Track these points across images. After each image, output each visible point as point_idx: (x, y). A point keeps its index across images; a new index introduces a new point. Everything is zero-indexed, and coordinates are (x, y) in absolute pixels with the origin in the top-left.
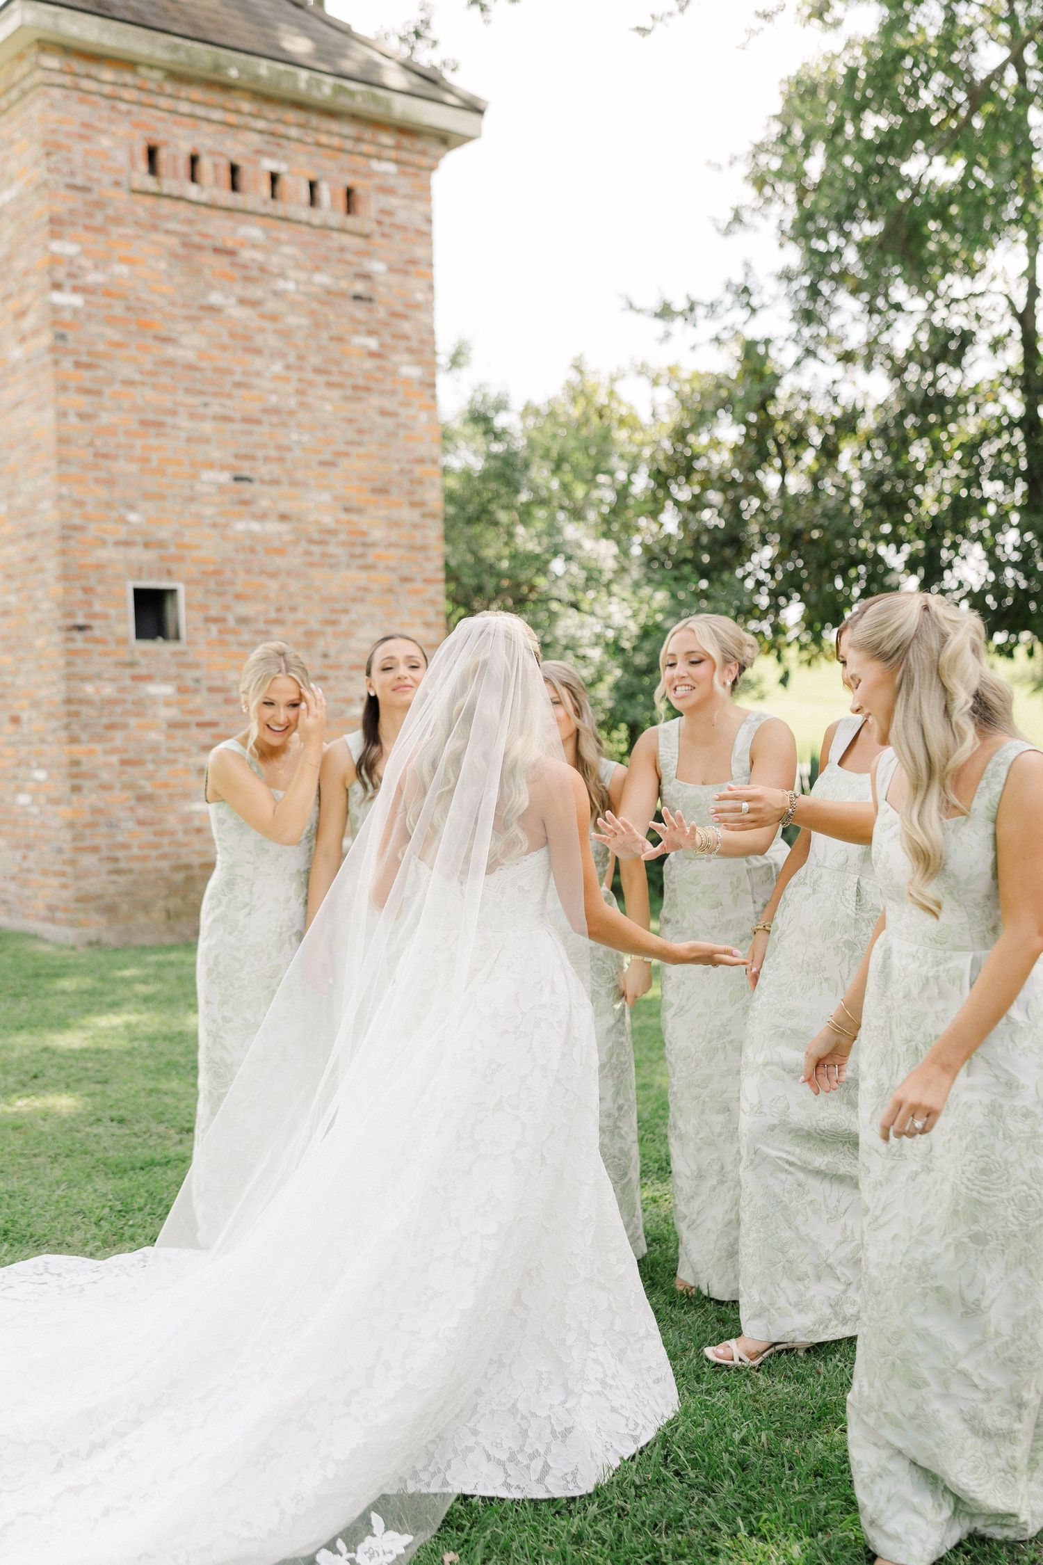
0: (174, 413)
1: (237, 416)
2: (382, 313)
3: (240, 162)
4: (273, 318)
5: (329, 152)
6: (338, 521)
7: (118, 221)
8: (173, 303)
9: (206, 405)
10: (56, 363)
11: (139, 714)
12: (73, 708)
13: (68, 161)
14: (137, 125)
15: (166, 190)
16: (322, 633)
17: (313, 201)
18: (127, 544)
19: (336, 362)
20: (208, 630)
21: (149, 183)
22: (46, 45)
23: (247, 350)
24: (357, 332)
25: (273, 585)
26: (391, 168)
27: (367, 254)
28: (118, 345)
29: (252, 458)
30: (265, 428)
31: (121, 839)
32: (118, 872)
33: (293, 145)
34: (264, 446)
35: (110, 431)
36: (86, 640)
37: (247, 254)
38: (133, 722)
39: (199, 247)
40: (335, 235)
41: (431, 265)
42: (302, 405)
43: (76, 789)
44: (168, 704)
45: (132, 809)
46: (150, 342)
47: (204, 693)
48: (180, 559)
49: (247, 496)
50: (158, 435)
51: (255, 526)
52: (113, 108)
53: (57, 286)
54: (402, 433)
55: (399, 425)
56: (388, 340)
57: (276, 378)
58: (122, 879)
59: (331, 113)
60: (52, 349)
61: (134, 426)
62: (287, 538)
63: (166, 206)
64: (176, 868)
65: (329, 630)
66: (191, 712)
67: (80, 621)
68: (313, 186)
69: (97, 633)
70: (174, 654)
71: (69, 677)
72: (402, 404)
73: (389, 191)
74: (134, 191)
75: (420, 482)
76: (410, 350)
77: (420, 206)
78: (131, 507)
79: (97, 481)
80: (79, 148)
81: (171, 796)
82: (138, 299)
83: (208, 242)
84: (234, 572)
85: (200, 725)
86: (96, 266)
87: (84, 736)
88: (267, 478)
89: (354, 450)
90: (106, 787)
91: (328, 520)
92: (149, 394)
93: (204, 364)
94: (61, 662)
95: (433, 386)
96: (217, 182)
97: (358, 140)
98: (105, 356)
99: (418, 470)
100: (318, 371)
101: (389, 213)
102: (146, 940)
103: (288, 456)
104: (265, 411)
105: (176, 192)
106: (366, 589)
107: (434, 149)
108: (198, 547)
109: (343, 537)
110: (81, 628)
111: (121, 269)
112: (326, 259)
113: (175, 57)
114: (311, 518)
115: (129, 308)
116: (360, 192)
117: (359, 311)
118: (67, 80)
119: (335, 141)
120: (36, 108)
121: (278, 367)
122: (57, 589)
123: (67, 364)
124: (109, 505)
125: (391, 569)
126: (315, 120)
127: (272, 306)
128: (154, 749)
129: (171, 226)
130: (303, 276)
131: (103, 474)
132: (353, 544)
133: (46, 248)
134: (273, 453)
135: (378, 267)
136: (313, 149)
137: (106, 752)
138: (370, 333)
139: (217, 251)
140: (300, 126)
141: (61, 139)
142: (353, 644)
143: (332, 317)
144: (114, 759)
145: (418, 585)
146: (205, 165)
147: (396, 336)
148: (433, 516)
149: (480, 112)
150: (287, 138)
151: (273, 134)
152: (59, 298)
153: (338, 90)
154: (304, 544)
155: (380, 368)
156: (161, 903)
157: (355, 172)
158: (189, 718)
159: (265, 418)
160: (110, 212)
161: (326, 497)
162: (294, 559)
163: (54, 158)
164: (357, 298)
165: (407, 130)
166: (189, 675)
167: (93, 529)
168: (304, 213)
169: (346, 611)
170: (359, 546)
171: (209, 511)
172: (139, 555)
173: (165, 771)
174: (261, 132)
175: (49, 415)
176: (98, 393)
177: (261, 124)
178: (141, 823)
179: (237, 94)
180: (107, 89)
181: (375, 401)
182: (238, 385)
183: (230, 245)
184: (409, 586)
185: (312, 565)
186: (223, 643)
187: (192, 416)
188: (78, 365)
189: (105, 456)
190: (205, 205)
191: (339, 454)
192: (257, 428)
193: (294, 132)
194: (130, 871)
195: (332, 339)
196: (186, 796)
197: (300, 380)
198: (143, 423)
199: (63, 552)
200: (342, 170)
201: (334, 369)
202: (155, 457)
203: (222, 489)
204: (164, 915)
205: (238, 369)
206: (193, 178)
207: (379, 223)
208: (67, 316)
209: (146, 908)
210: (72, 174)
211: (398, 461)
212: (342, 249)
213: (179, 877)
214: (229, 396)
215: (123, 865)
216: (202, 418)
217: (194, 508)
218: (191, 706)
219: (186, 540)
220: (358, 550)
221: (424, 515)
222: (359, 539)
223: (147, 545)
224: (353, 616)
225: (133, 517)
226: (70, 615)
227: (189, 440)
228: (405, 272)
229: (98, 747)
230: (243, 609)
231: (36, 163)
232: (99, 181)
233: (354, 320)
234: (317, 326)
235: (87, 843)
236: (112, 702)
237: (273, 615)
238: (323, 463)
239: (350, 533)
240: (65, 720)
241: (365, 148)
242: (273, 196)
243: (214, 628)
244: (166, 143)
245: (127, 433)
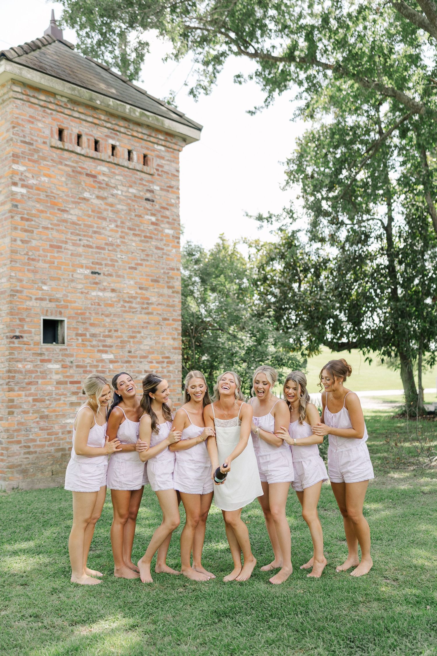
0: (66, 243)
1: (94, 246)
2: (157, 207)
3: (99, 139)
4: (111, 205)
5: (137, 139)
6: (136, 293)
7: (44, 159)
8: (67, 196)
9: (80, 240)
10: (12, 217)
11: (43, 378)
12: (11, 375)
13: (23, 131)
14: (54, 120)
15: (66, 148)
16: (129, 342)
17: (130, 158)
18: (42, 299)
19: (138, 226)
20: (77, 339)
21: (59, 144)
22: (14, 81)
23: (99, 218)
24: (147, 214)
25: (108, 320)
26: (163, 148)
27: (152, 182)
28: (42, 212)
29: (101, 264)
30: (107, 251)
31: (31, 437)
32: (29, 453)
33: (121, 134)
34: (106, 259)
35: (36, 249)
36: (19, 343)
37: (101, 178)
38: (40, 381)
39: (80, 173)
40: (139, 173)
41: (178, 189)
42: (122, 242)
43: (11, 413)
44: (57, 373)
45: (38, 422)
46: (56, 211)
47: (74, 368)
48: (66, 307)
49: (97, 281)
50: (58, 252)
51: (101, 294)
52: (44, 111)
53: (15, 184)
54: (165, 256)
55: (163, 254)
56: (160, 218)
57: (112, 230)
58: (30, 456)
59: (138, 124)
60: (10, 211)
61: (48, 247)
62: (114, 299)
63: (66, 154)
64: (58, 450)
65: (131, 340)
66: (67, 377)
67: (17, 334)
68: (130, 152)
69: (25, 339)
70: (61, 350)
71: (10, 360)
72: (165, 245)
73: (162, 158)
74: (52, 147)
75: (172, 278)
76: (168, 223)
77: (174, 165)
78: (45, 284)
79: (28, 270)
80: (28, 126)
81: (57, 416)
82: (52, 192)
83: (83, 171)
84: (90, 313)
85: (72, 383)
86: (33, 177)
87: (16, 388)
88: (106, 273)
89: (144, 263)
90: (26, 412)
91: (132, 292)
92: (55, 233)
93: (80, 222)
94: (7, 353)
95: (179, 238)
96: (89, 146)
97: (150, 136)
98: (35, 216)
99: (171, 272)
100: (130, 229)
101: (162, 166)
102: (41, 486)
103: (116, 264)
104: (106, 244)
105: (71, 149)
106: (148, 323)
107: (181, 143)
108: (75, 302)
109: (138, 300)
110: (17, 337)
111: (46, 179)
112: (135, 183)
113: (73, 93)
114: (125, 292)
115: (47, 196)
116: (149, 156)
117: (148, 205)
118: (24, 97)
119: (140, 135)
120: (10, 107)
121: (113, 226)
122: (8, 319)
123: (17, 218)
124: (34, 282)
125: (160, 315)
126: (131, 126)
127: (111, 200)
128: (50, 394)
129: (67, 163)
130: (125, 189)
131: (32, 268)
132: (143, 303)
133: (10, 167)
134: (110, 263)
135: (156, 188)
136: (130, 137)
137: (26, 396)
138: (153, 215)
139: (87, 175)
140: (126, 128)
141: (20, 122)
142: (142, 347)
143: (136, 207)
144: (30, 399)
145: (171, 322)
146: (84, 139)
147: (162, 216)
148: (177, 292)
149: (200, 130)
150: (120, 132)
151: (113, 129)
152: (14, 189)
153: (142, 114)
154: (122, 303)
155: (156, 229)
156: (49, 468)
157: (148, 149)
158: (67, 379)
159: (106, 247)
160: (41, 154)
161: (132, 282)
162: (117, 309)
163: (16, 129)
164: (147, 200)
165: (170, 134)
166: (68, 360)
167: (25, 293)
168: (126, 163)
169: (139, 332)
170: (146, 304)
171: (80, 286)
172: (46, 304)
173: (54, 404)
174: (108, 128)
175: (7, 240)
176: (32, 232)
177: (109, 125)
178: (42, 429)
179: (99, 111)
180: (42, 103)
181: (154, 243)
182: (95, 232)
183: (93, 173)
184: (166, 322)
185: (125, 312)
186: (84, 345)
187: (74, 245)
188: (22, 219)
189: (33, 260)
190: (83, 155)
191: (137, 264)
192: (103, 251)
193: (122, 130)
194: (36, 452)
195: (136, 216)
196: (64, 416)
197: (122, 232)
198: (51, 246)
199: (11, 302)
200: (142, 147)
201: (137, 228)
202: (56, 261)
203: (86, 277)
204: (51, 474)
205: (95, 226)
206: (78, 145)
207: (157, 170)
208: (19, 197)
209: (42, 470)
210: (24, 136)
211: (163, 268)
212: (141, 179)
213: (60, 454)
214: (91, 237)
215: (32, 449)
216: (79, 245)
217: (73, 284)
218: (68, 374)
219: (69, 299)
220: (145, 306)
221: (173, 292)
222: (146, 301)
223: (50, 301)
224: (142, 334)
225: (45, 288)
226: (13, 331)
227: (72, 255)
228: (168, 191)
229: (23, 393)
230: (93, 330)
231: (8, 131)
232: (36, 141)
233: (145, 208)
234: (130, 210)
235: (15, 439)
236: (31, 372)
237: (107, 333)
238: (130, 268)
239: (141, 298)
240: (7, 380)
241: (152, 139)
242: (113, 155)
243: (80, 338)
244: (67, 128)
245: (44, 250)
